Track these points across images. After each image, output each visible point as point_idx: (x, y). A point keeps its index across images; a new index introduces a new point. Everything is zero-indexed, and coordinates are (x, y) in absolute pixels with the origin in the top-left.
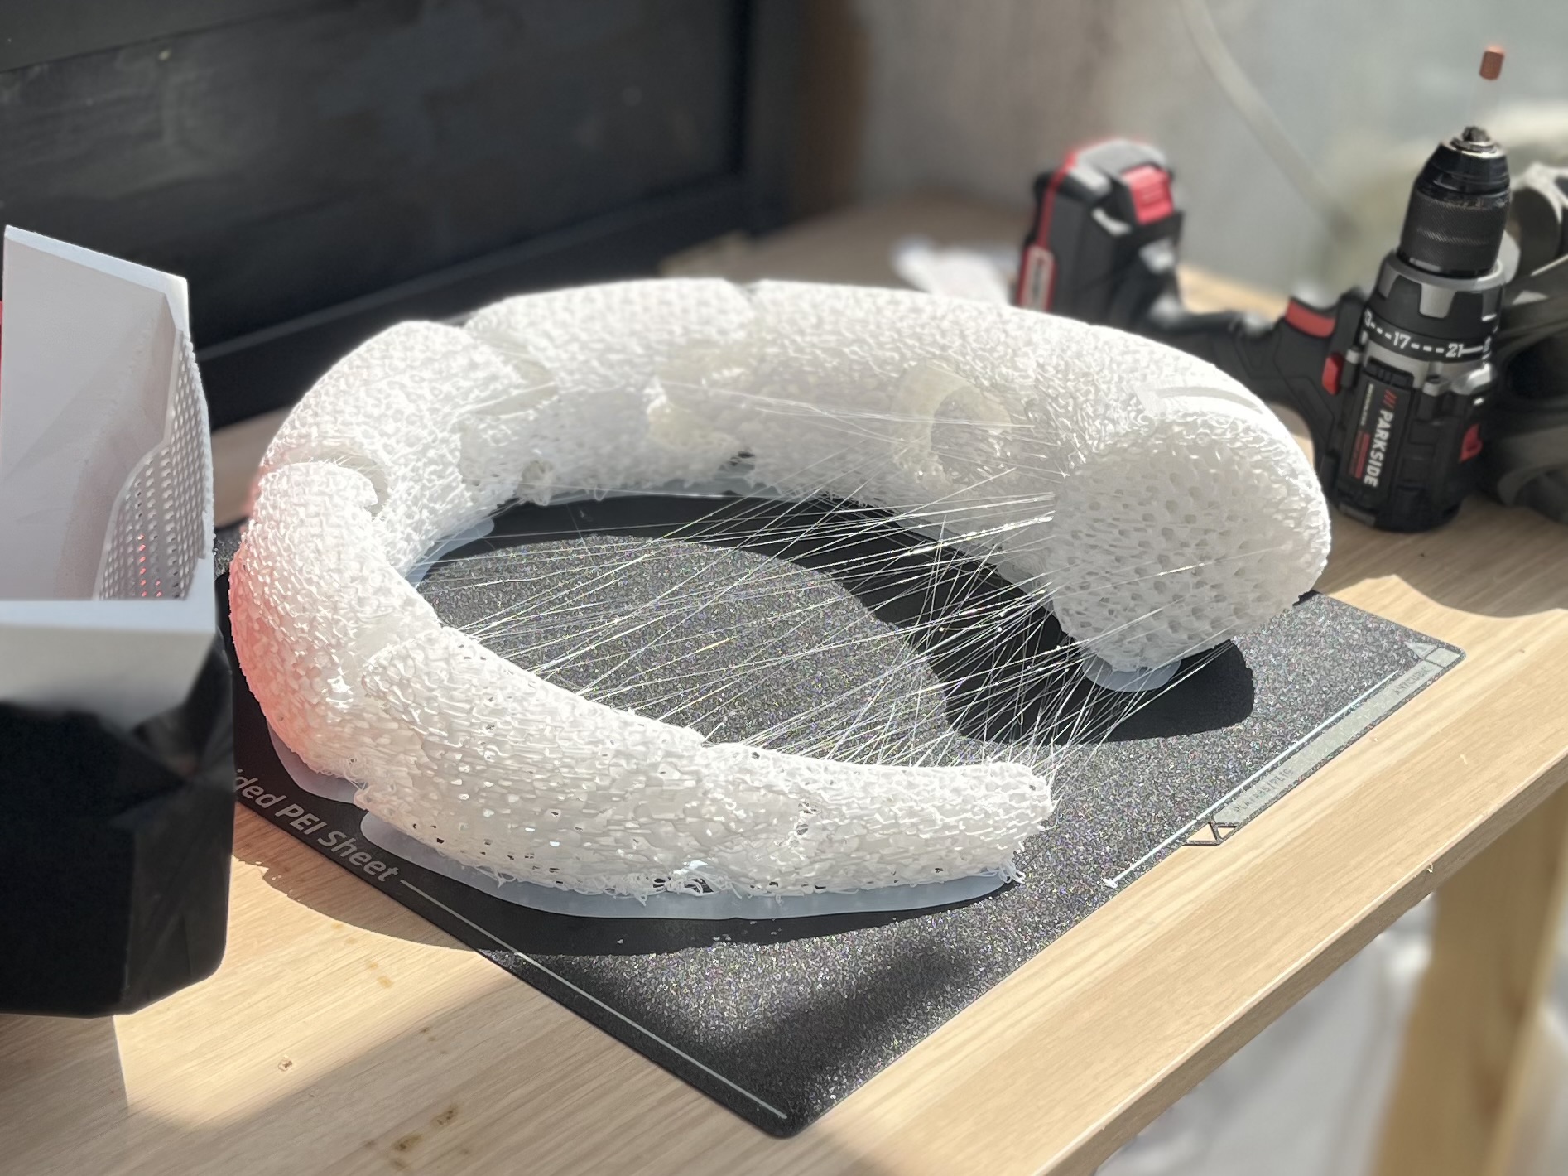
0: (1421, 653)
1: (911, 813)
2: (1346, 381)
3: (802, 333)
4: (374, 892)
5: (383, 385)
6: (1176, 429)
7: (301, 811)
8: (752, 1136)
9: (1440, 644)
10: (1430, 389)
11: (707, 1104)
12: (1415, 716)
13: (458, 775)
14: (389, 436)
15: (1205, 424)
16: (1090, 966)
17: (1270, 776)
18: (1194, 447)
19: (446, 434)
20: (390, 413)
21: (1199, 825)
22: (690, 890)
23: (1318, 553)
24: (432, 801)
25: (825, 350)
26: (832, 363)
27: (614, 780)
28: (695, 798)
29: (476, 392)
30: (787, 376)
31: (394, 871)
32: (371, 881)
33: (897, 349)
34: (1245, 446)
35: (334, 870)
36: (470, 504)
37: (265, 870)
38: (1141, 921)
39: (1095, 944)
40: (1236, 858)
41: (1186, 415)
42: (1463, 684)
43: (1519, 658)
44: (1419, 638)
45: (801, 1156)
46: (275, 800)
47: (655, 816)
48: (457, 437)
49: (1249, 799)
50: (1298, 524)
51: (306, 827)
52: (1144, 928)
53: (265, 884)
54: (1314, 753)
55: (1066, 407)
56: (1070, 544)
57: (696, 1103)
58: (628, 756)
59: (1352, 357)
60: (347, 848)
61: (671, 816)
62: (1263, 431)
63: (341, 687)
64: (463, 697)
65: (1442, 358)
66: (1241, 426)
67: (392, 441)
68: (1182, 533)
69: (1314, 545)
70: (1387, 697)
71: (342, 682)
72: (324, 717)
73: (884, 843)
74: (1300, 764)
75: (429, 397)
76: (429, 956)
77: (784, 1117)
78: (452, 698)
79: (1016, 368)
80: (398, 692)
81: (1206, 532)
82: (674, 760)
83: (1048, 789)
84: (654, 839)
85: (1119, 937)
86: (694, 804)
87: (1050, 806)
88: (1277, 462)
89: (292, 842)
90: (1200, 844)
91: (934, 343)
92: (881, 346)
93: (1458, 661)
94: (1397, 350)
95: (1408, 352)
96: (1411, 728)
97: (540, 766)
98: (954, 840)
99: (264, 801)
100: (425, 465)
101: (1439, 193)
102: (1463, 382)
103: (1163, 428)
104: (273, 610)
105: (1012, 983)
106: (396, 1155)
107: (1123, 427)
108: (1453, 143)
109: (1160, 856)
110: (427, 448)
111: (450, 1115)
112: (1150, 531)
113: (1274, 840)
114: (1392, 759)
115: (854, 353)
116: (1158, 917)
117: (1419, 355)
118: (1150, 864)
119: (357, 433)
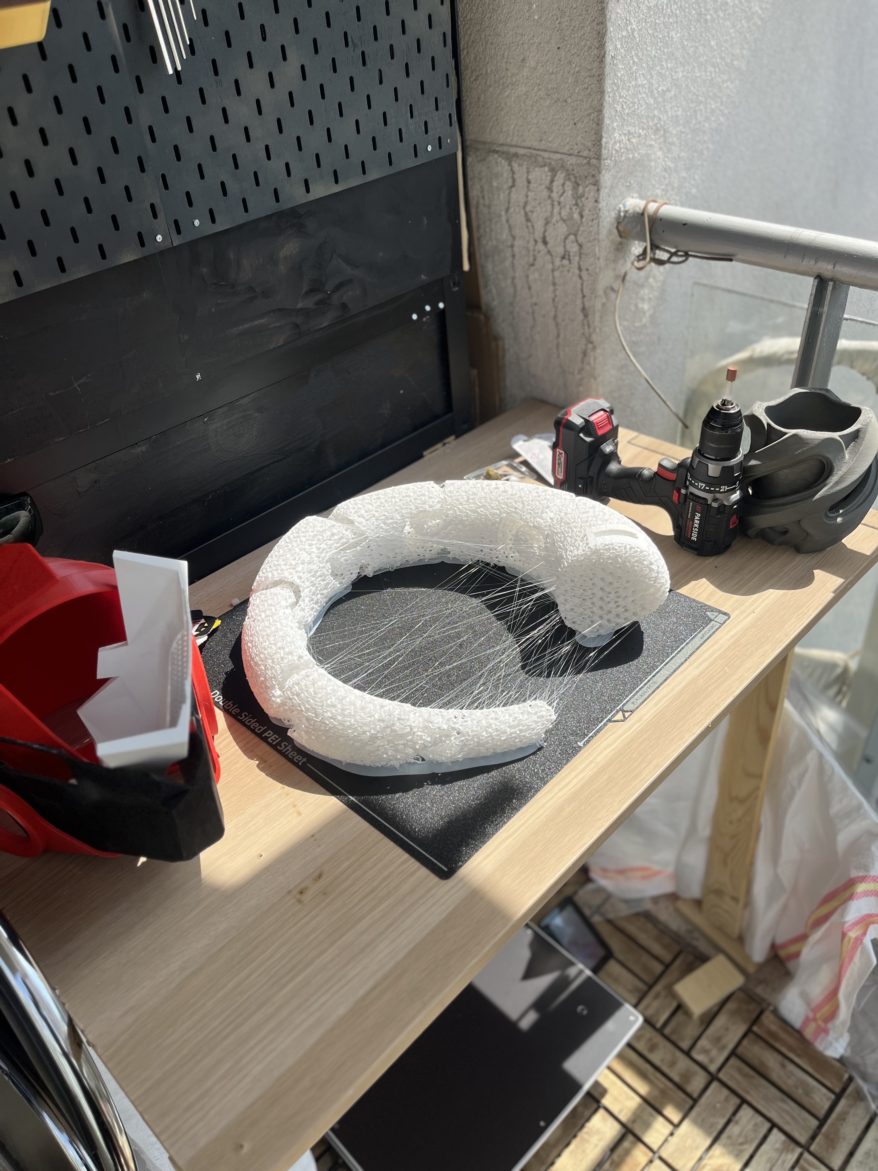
0: (712, 617)
1: (497, 730)
2: (682, 501)
3: (461, 504)
4: (297, 770)
5: (297, 550)
6: (602, 551)
7: (272, 733)
8: (434, 879)
9: (720, 612)
10: (715, 505)
11: (417, 864)
12: (706, 651)
13: (320, 731)
14: (300, 572)
15: (614, 549)
16: (571, 786)
17: (648, 685)
18: (609, 558)
19: (323, 564)
20: (299, 562)
21: (617, 712)
22: (416, 761)
23: (664, 592)
24: (313, 740)
25: (471, 511)
26: (473, 516)
27: (378, 731)
28: (410, 735)
29: (335, 545)
30: (457, 522)
31: (305, 760)
32: (296, 764)
33: (498, 509)
34: (630, 556)
35: (283, 760)
36: (338, 585)
37: (257, 762)
38: (591, 762)
39: (574, 774)
40: (632, 726)
41: (605, 545)
42: (728, 631)
43: (753, 615)
44: (713, 610)
45: (453, 887)
46: (263, 729)
47: (396, 743)
48: (328, 564)
49: (638, 698)
50: (655, 582)
51: (273, 741)
52: (593, 765)
53: (257, 769)
54: (665, 673)
55: (561, 538)
56: (564, 595)
57: (413, 864)
58: (383, 721)
59: (683, 491)
60: (288, 750)
61: (402, 742)
62: (637, 548)
63: (278, 693)
64: (319, 700)
65: (719, 492)
66: (628, 547)
67: (301, 574)
68: (607, 589)
69: (663, 589)
70: (697, 641)
71: (278, 690)
72: (272, 705)
73: (488, 742)
74: (659, 679)
75: (316, 551)
76: (316, 800)
77: (446, 870)
78: (315, 701)
79: (543, 519)
80: (296, 698)
81: (618, 588)
82: (401, 721)
83: (553, 710)
84: (397, 751)
85: (582, 771)
86: (410, 737)
87: (554, 717)
88: (644, 560)
89: (268, 748)
90: (617, 721)
91: (512, 507)
92: (492, 508)
93: (729, 618)
94: (700, 489)
95: (704, 490)
96: (706, 655)
97: (349, 727)
98: (516, 738)
99: (259, 730)
100: (316, 579)
101: (713, 428)
102: (728, 500)
103: (596, 552)
104: (253, 659)
105: (539, 796)
106: (298, 896)
107: (580, 552)
108: (718, 406)
109: (601, 729)
110: (316, 572)
111: (320, 876)
112: (595, 589)
113: (648, 716)
114: (697, 672)
115: (482, 511)
116: (598, 760)
117: (709, 492)
118: (598, 732)
119: (286, 574)
